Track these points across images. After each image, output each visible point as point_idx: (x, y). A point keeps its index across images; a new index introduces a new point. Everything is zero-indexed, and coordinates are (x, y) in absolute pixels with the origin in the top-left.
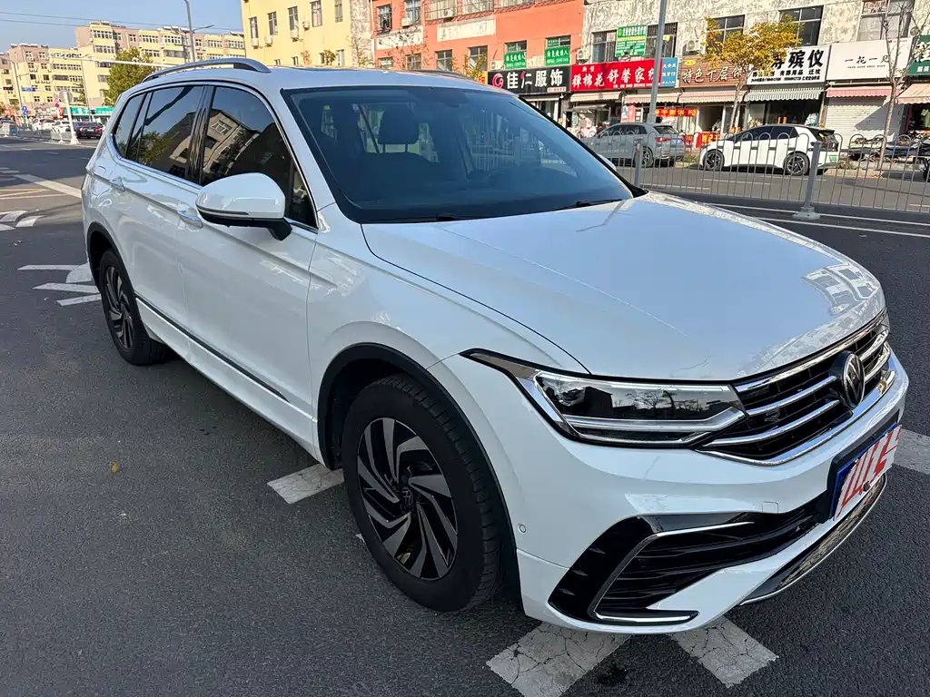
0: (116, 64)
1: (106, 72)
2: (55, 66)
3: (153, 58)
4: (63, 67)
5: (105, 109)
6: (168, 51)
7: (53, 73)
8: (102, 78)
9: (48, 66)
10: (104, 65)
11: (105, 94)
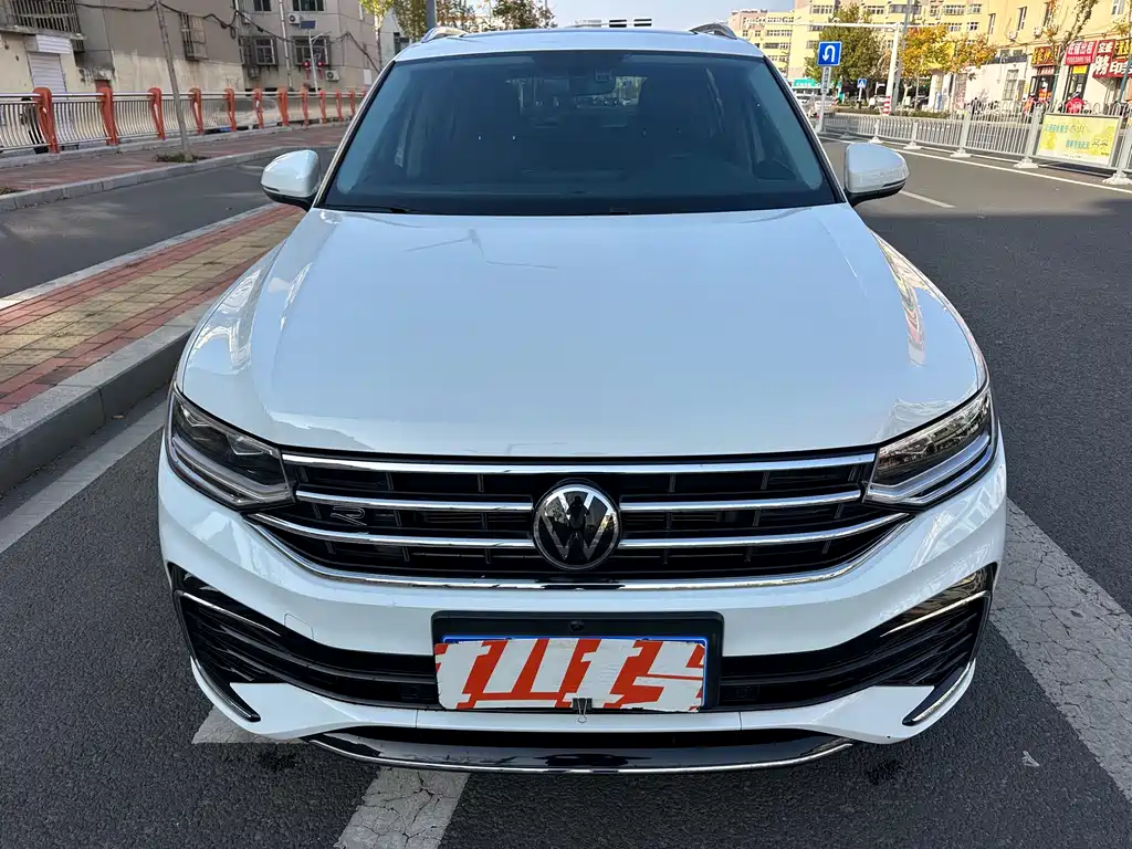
0: (829, 27)
1: (815, 36)
2: (769, 33)
3: (875, 17)
4: (776, 33)
5: (803, 81)
6: (895, 6)
7: (764, 42)
8: (812, 45)
9: (762, 33)
10: (815, 28)
11: (808, 63)
